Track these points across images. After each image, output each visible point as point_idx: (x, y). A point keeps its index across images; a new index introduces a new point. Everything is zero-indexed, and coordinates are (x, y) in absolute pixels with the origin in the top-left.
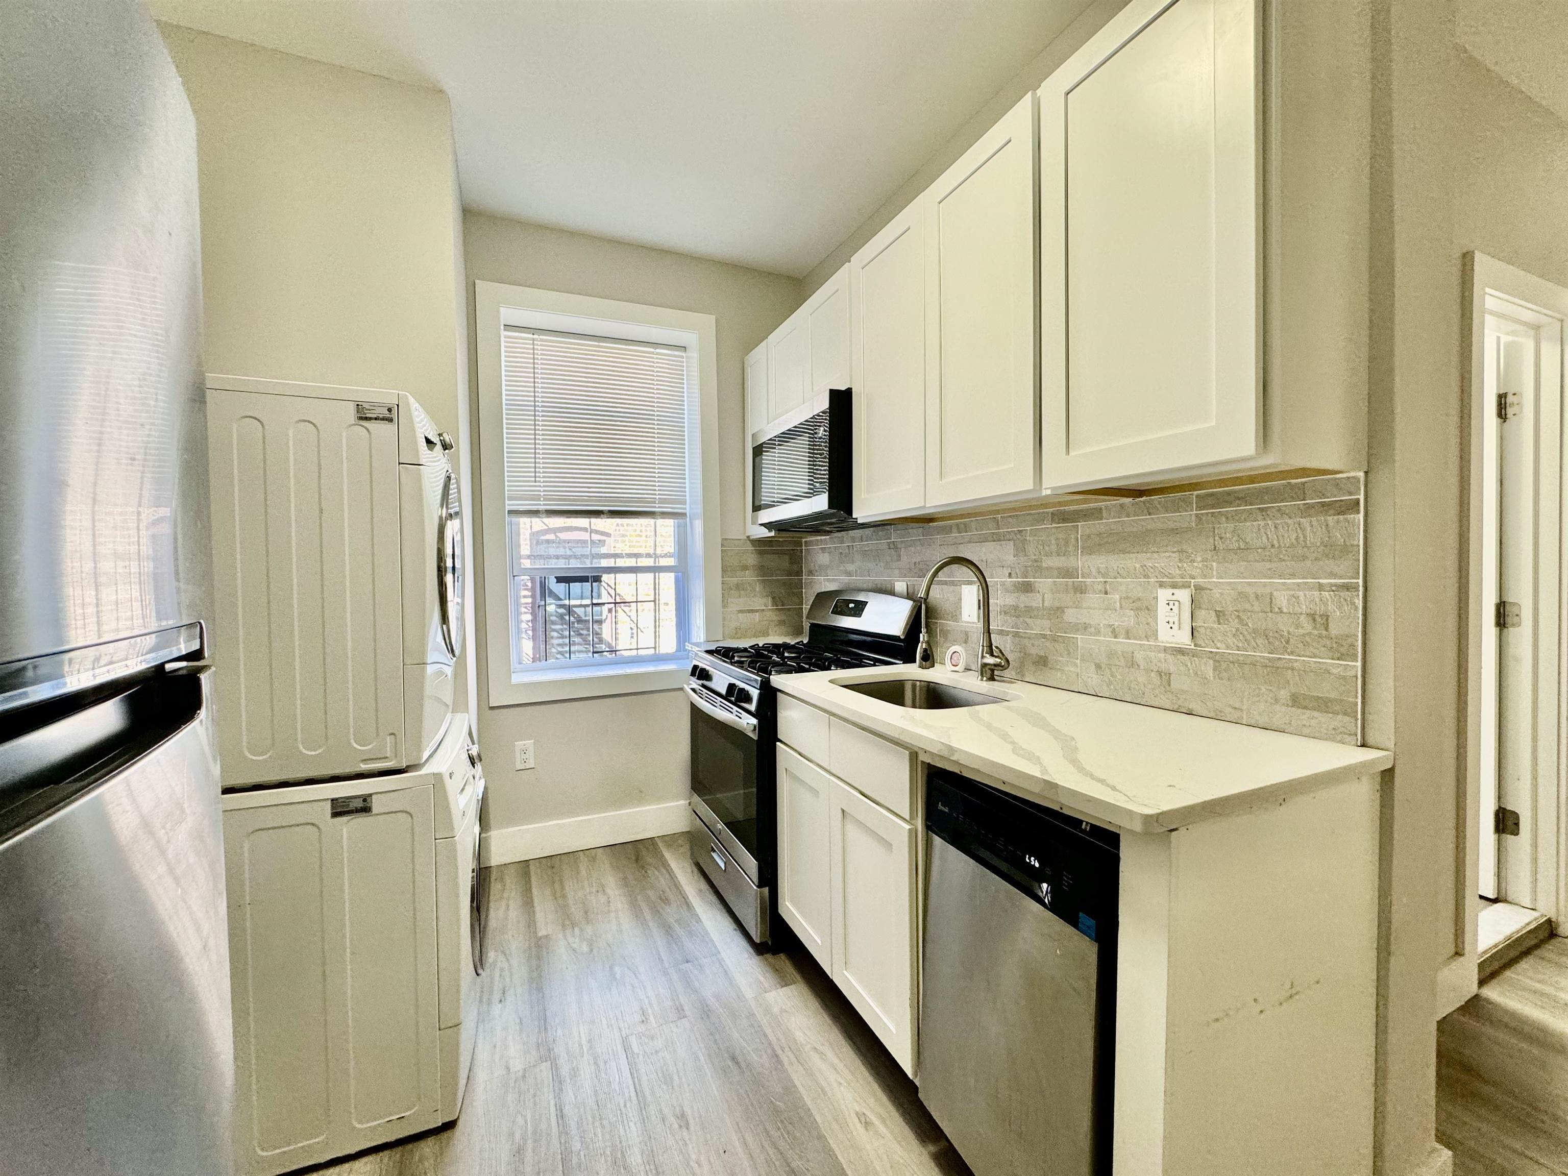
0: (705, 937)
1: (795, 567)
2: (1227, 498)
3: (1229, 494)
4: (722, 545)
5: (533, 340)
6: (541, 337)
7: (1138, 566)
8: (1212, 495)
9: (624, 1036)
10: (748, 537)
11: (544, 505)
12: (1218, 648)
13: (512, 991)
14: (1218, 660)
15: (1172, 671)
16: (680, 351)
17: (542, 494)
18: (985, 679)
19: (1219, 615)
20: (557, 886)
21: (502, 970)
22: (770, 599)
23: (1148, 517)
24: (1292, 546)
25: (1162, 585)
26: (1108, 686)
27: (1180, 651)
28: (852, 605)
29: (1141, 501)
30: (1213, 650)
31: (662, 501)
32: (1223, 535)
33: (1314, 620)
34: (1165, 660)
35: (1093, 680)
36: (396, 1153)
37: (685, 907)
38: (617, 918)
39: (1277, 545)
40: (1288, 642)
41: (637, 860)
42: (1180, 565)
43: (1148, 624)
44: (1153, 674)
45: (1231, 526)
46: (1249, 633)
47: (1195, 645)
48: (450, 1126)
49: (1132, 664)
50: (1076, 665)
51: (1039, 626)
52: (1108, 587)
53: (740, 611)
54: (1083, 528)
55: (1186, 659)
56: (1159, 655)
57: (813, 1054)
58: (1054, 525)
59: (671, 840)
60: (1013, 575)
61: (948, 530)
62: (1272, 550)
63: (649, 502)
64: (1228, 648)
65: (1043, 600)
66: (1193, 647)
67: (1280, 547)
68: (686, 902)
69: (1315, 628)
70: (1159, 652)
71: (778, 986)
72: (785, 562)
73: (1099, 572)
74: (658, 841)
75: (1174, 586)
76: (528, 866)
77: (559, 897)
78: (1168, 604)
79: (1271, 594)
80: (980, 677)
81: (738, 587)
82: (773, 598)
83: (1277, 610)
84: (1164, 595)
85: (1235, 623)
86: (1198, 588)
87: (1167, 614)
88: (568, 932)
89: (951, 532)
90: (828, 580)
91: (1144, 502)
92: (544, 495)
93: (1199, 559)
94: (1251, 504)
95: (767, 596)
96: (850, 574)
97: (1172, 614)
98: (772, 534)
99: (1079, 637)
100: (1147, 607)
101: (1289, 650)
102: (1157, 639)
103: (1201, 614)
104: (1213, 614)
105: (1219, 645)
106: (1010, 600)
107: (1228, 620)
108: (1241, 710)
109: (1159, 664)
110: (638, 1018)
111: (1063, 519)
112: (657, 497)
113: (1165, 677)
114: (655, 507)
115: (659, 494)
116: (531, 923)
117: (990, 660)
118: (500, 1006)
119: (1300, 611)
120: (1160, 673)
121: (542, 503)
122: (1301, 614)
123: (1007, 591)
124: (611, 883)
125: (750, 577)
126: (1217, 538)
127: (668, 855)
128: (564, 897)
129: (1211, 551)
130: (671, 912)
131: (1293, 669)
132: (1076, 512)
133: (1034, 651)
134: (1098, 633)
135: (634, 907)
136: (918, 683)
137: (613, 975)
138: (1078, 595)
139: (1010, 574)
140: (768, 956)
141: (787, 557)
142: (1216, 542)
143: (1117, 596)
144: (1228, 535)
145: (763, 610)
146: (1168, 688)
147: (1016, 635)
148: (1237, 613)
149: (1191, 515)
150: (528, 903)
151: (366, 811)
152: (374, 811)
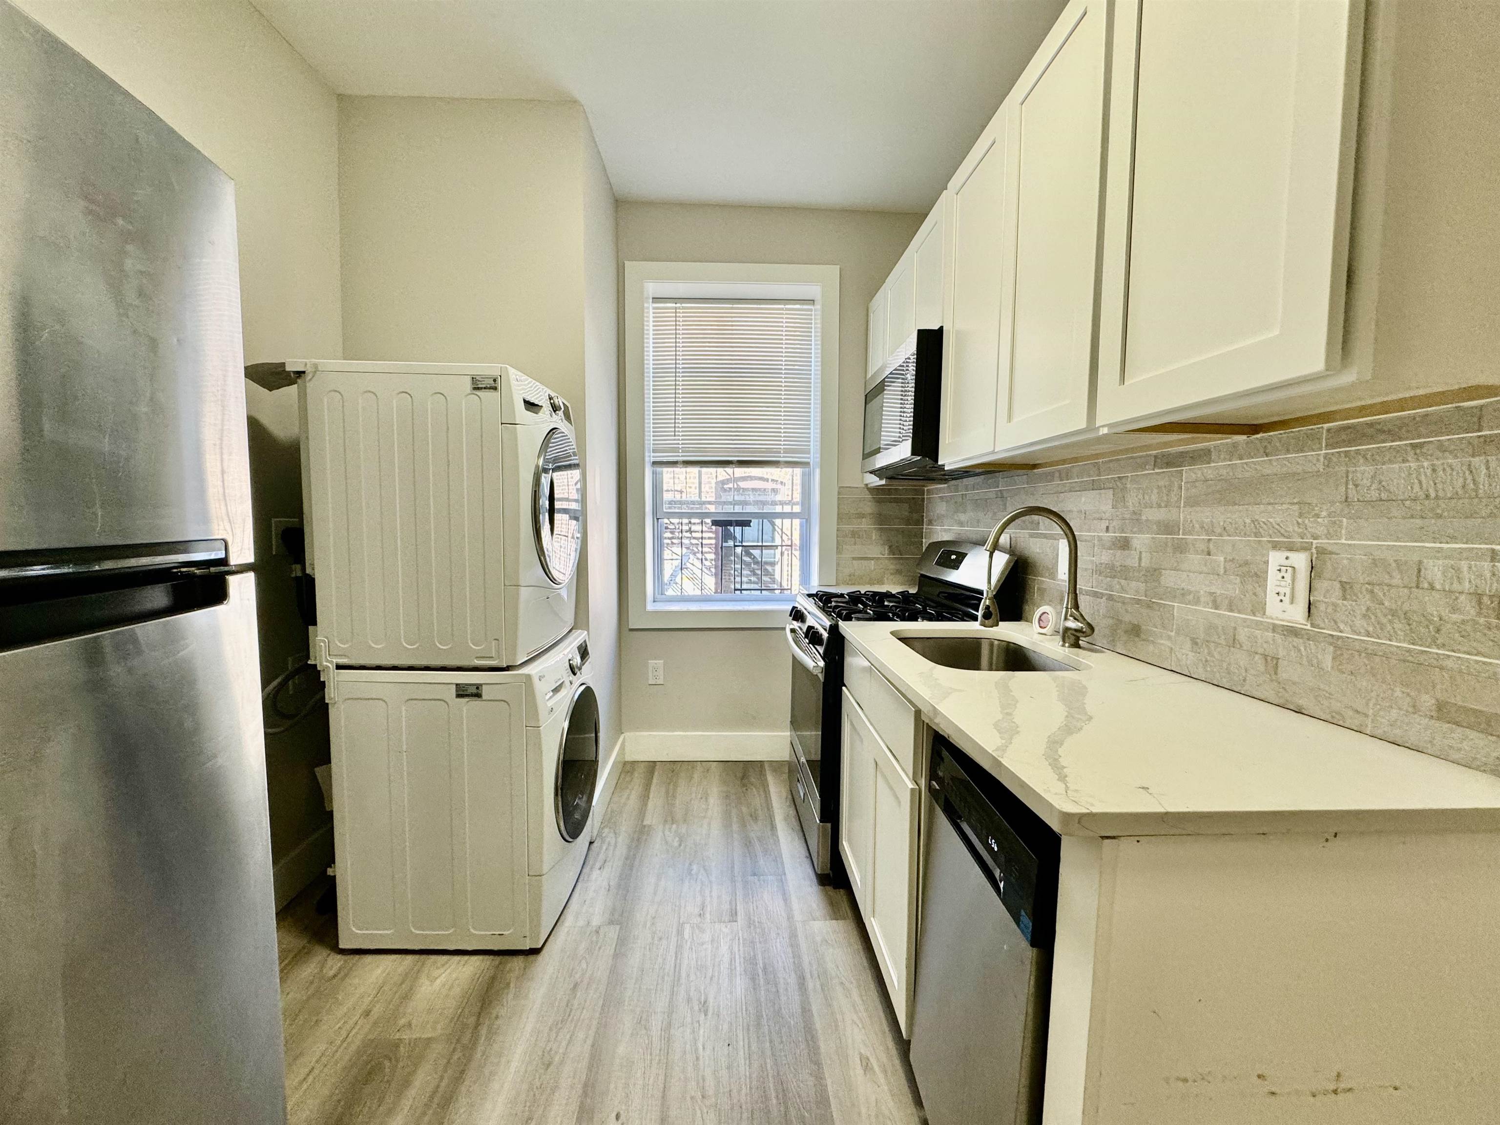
0: (778, 859)
1: (915, 516)
2: (1370, 431)
3: (1371, 425)
4: (839, 493)
5: (676, 308)
6: (683, 305)
7: (1248, 521)
8: (1348, 427)
9: (681, 922)
10: (867, 485)
11: (682, 456)
12: (1341, 632)
13: (610, 864)
14: (1339, 645)
15: (1281, 655)
16: (810, 304)
17: (680, 446)
18: (1067, 645)
19: (1345, 587)
20: (671, 787)
21: (609, 844)
22: (887, 547)
23: (1266, 458)
24: (1456, 496)
25: (1276, 546)
26: (1205, 667)
27: (1292, 632)
28: (953, 557)
29: (1257, 438)
30: (1334, 633)
31: (786, 451)
32: (1359, 482)
33: (1480, 603)
34: (1274, 640)
35: (1187, 656)
36: (498, 959)
37: (769, 828)
38: (709, 824)
39: (1433, 495)
40: (1438, 631)
41: (743, 778)
42: (1300, 520)
43: (1255, 594)
44: (1257, 657)
45: (1369, 469)
46: (1385, 616)
47: (1312, 625)
48: (535, 952)
49: (1234, 642)
50: (1169, 638)
51: (1134, 589)
52: (1211, 546)
53: (854, 559)
54: (1189, 472)
55: (1297, 641)
56: (1267, 634)
57: (839, 989)
58: (1157, 471)
59: (776, 766)
60: (1111, 529)
61: (1049, 477)
62: (1427, 502)
63: (775, 452)
64: (1355, 632)
65: (1140, 559)
66: (1309, 627)
67: (1437, 497)
68: (772, 824)
69: (1479, 614)
70: (1267, 630)
71: (828, 918)
72: (904, 510)
73: (1202, 527)
74: (766, 766)
75: (1291, 548)
76: (654, 767)
77: (670, 797)
78: (1280, 570)
79: (1420, 562)
80: (1061, 643)
81: (854, 534)
82: (890, 547)
83: (1426, 585)
84: (1276, 558)
85: (1365, 600)
86: (1321, 551)
87: (1278, 583)
88: (667, 827)
89: (1052, 480)
90: (945, 530)
91: (1261, 440)
92: (682, 447)
93: (1324, 514)
94: (1400, 439)
95: (884, 544)
96: (961, 524)
97: (1283, 583)
98: (883, 482)
99: (1176, 604)
100: (1256, 574)
101: (1438, 642)
102: (1264, 613)
103: (1321, 585)
104: (1338, 585)
105: (1342, 626)
106: (1105, 557)
107: (1356, 595)
108: (1366, 716)
109: (1265, 646)
110: (697, 911)
111: (1167, 464)
112: (782, 447)
113: (1272, 663)
114: (780, 457)
115: (784, 445)
116: (642, 813)
117: (1072, 624)
118: (598, 872)
119: (1460, 588)
120: (1265, 657)
121: (680, 454)
122: (1461, 593)
123: (1103, 547)
124: (715, 792)
125: (866, 525)
126: (1351, 486)
127: (770, 778)
128: (674, 796)
129: (1341, 502)
130: (755, 830)
131: (1442, 668)
132: (1182, 454)
133: (1127, 618)
134: (1197, 601)
135: (727, 817)
136: (996, 642)
137: (690, 871)
138: (1178, 555)
139: (1107, 528)
140: (828, 888)
141: (906, 506)
142: (1350, 491)
143: (1222, 559)
144: (1365, 481)
145: (878, 559)
146: (1274, 677)
147: (1110, 598)
148: (1369, 587)
149: (1319, 455)
150: (645, 797)
151: (478, 695)
152: (484, 697)
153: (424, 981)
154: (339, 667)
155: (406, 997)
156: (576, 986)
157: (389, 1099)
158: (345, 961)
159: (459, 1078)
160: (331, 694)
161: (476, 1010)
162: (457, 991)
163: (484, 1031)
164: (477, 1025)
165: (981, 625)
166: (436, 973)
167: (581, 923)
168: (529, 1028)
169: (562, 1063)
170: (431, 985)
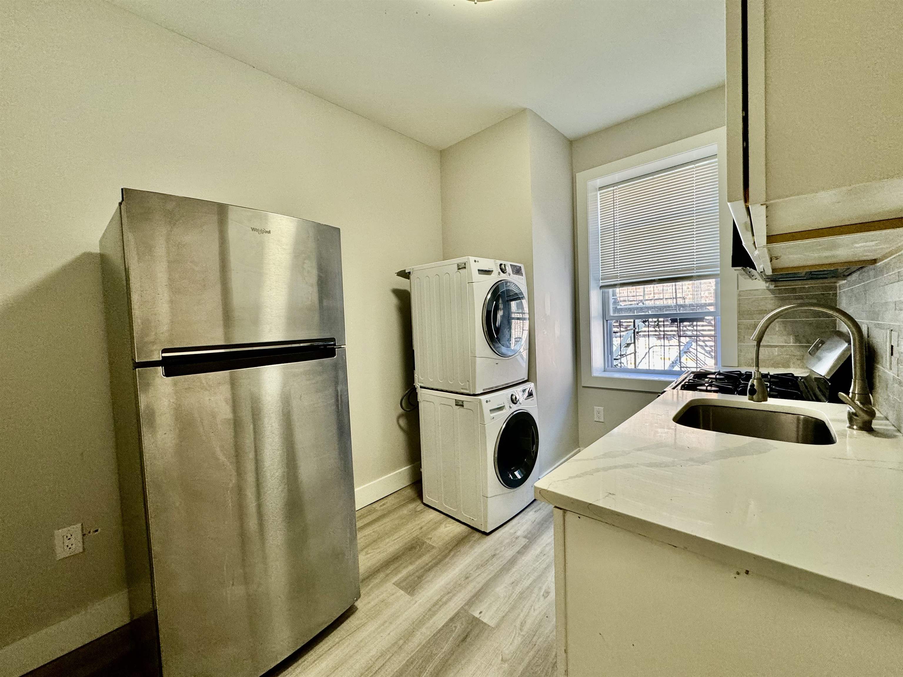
5: (614, 190)
6: (619, 186)
11: (620, 280)
16: (714, 158)
17: (619, 274)
22: (793, 337)
31: (699, 268)
36: (471, 530)
48: (486, 534)
63: (689, 270)
92: (620, 275)
112: (695, 265)
114: (694, 273)
115: (696, 264)
151: (462, 406)
152: (465, 407)
153: (443, 525)
154: (421, 387)
155: (435, 529)
156: (494, 555)
157: (413, 559)
158: (424, 508)
159: (436, 564)
160: (420, 398)
161: (454, 544)
162: (451, 535)
163: (452, 553)
164: (451, 551)
165: (749, 399)
166: (448, 525)
167: (512, 531)
168: (467, 562)
169: (472, 581)
170: (444, 528)
